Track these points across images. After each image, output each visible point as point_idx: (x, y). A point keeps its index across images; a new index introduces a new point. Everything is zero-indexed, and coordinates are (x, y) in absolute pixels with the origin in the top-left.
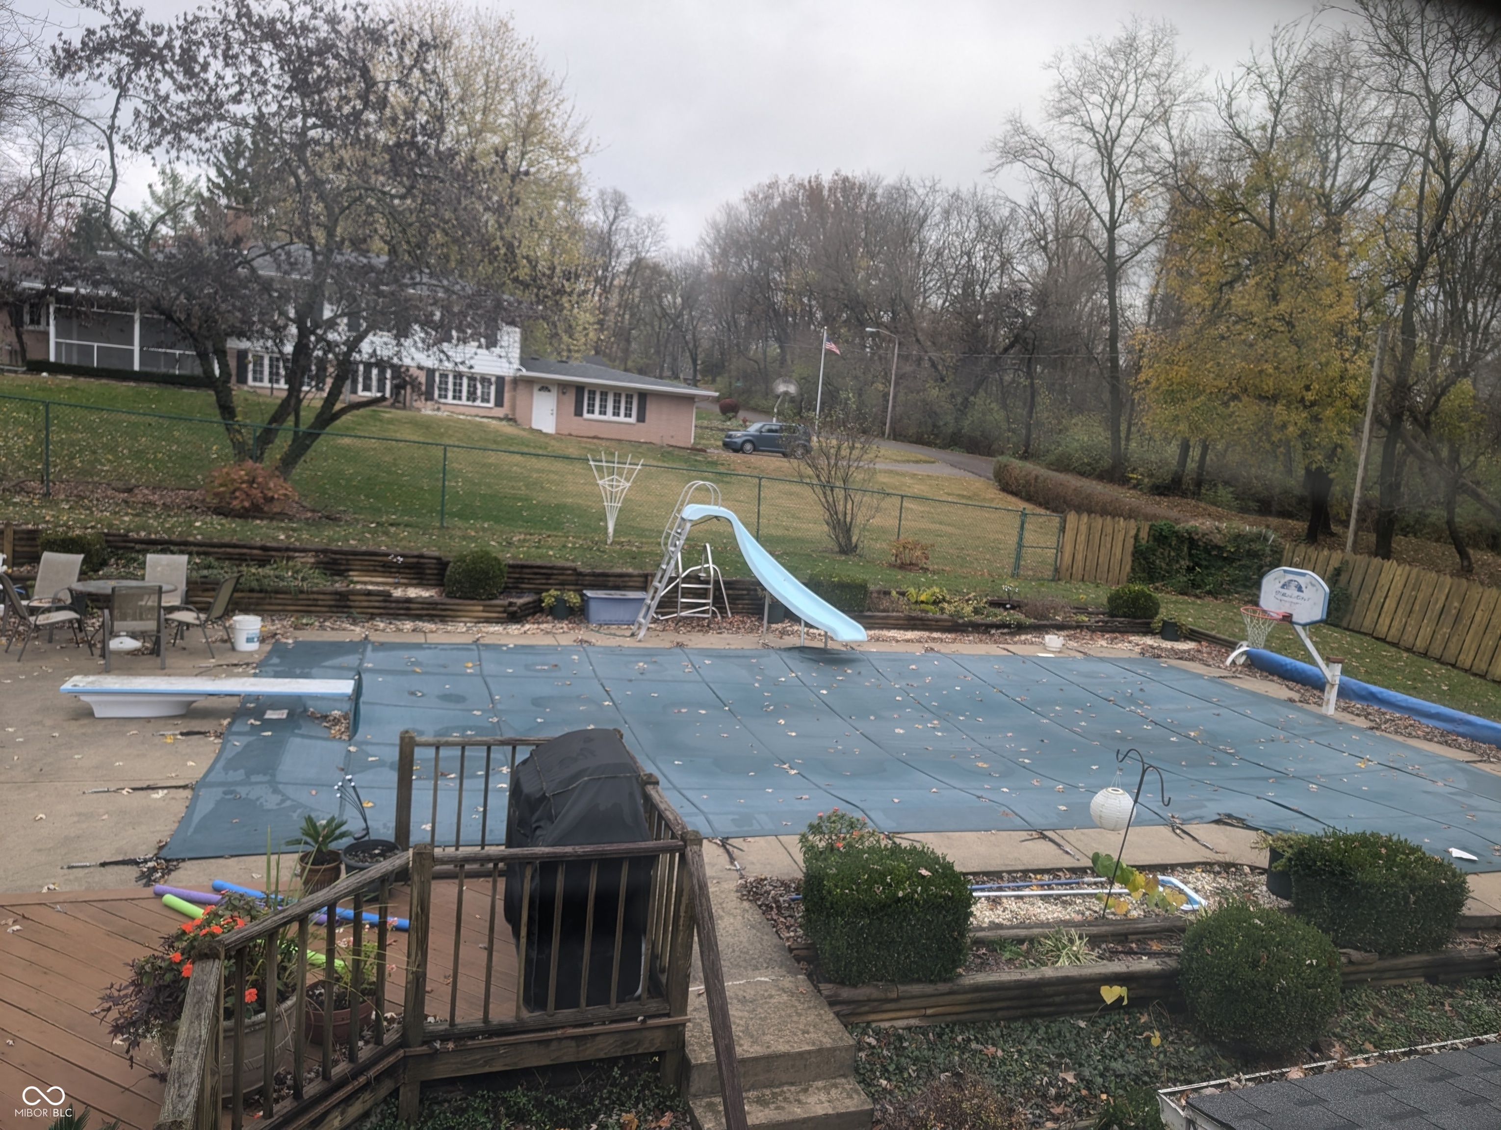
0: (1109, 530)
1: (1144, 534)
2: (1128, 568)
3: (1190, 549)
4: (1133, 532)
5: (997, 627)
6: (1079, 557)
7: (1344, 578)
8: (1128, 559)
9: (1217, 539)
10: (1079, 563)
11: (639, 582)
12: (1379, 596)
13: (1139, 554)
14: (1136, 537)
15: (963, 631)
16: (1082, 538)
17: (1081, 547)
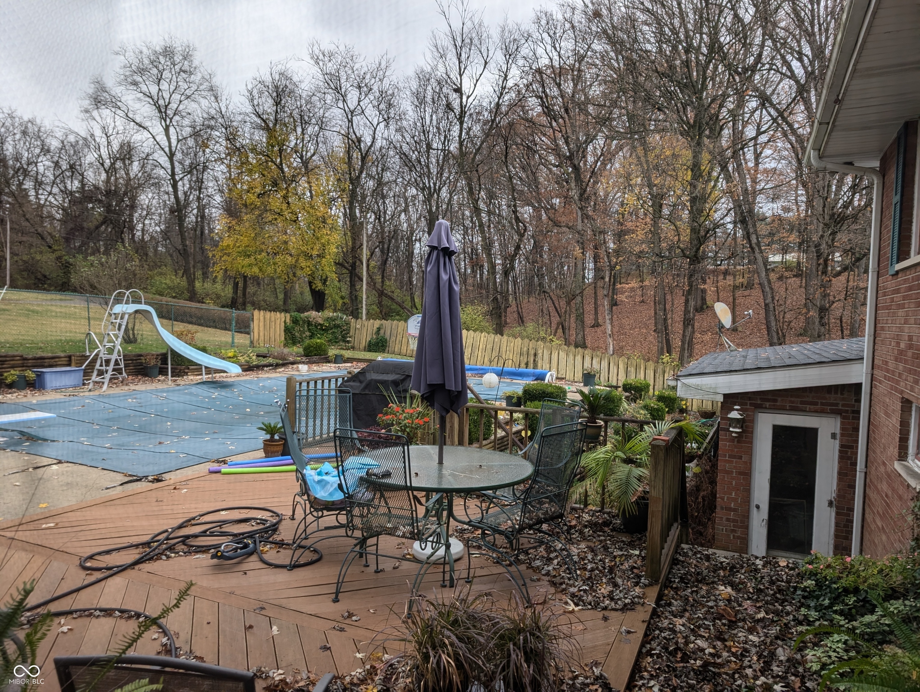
0: (273, 319)
1: (288, 320)
2: (283, 339)
3: (308, 326)
4: (283, 320)
5: (267, 366)
6: (262, 334)
7: (382, 332)
8: (283, 334)
9: (320, 321)
10: (262, 338)
11: (65, 361)
12: (399, 337)
13: (287, 330)
14: (285, 322)
15: (253, 370)
16: (262, 324)
17: (262, 329)
